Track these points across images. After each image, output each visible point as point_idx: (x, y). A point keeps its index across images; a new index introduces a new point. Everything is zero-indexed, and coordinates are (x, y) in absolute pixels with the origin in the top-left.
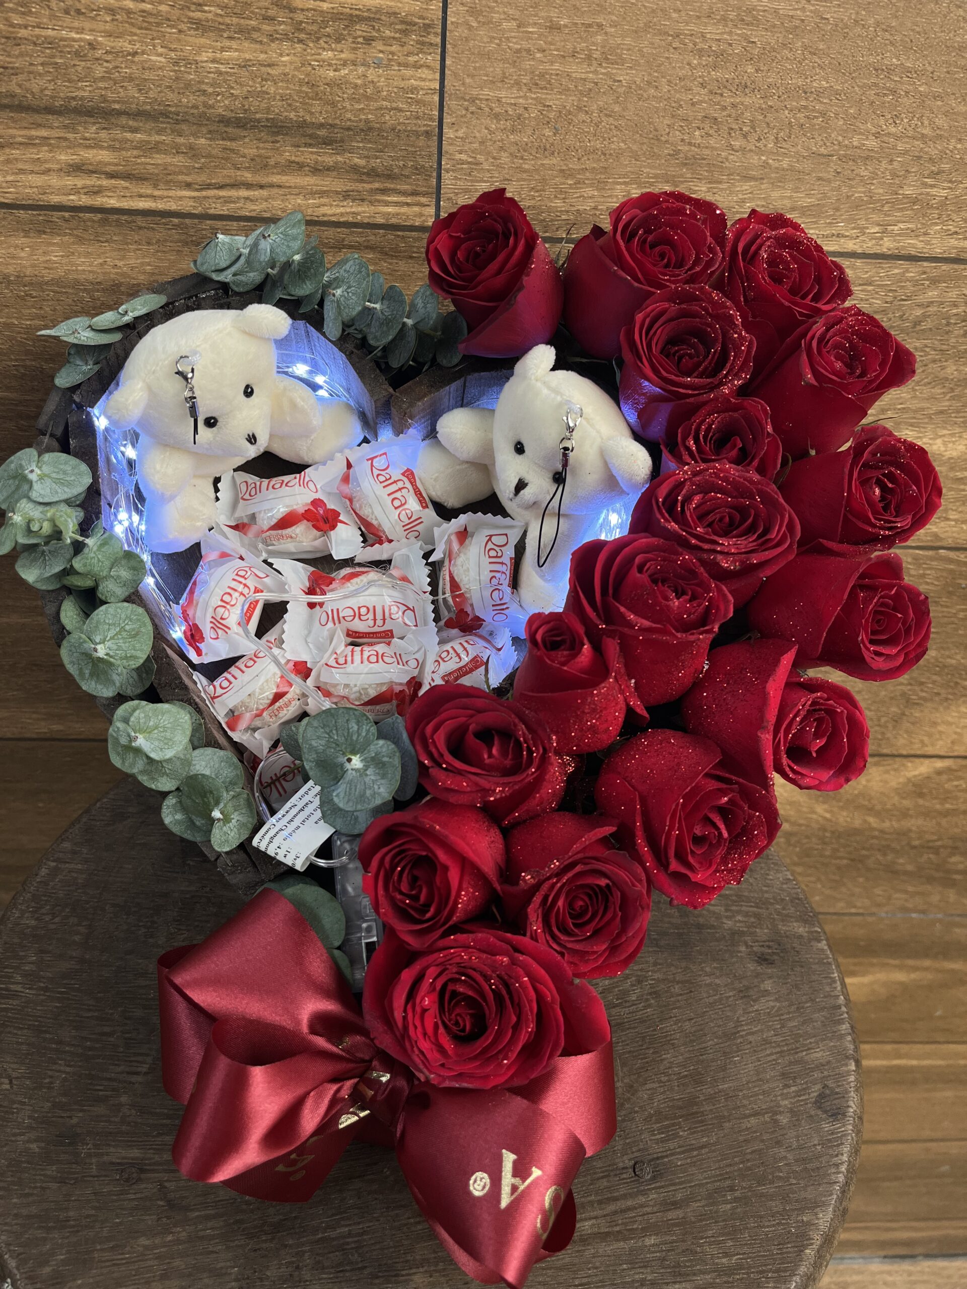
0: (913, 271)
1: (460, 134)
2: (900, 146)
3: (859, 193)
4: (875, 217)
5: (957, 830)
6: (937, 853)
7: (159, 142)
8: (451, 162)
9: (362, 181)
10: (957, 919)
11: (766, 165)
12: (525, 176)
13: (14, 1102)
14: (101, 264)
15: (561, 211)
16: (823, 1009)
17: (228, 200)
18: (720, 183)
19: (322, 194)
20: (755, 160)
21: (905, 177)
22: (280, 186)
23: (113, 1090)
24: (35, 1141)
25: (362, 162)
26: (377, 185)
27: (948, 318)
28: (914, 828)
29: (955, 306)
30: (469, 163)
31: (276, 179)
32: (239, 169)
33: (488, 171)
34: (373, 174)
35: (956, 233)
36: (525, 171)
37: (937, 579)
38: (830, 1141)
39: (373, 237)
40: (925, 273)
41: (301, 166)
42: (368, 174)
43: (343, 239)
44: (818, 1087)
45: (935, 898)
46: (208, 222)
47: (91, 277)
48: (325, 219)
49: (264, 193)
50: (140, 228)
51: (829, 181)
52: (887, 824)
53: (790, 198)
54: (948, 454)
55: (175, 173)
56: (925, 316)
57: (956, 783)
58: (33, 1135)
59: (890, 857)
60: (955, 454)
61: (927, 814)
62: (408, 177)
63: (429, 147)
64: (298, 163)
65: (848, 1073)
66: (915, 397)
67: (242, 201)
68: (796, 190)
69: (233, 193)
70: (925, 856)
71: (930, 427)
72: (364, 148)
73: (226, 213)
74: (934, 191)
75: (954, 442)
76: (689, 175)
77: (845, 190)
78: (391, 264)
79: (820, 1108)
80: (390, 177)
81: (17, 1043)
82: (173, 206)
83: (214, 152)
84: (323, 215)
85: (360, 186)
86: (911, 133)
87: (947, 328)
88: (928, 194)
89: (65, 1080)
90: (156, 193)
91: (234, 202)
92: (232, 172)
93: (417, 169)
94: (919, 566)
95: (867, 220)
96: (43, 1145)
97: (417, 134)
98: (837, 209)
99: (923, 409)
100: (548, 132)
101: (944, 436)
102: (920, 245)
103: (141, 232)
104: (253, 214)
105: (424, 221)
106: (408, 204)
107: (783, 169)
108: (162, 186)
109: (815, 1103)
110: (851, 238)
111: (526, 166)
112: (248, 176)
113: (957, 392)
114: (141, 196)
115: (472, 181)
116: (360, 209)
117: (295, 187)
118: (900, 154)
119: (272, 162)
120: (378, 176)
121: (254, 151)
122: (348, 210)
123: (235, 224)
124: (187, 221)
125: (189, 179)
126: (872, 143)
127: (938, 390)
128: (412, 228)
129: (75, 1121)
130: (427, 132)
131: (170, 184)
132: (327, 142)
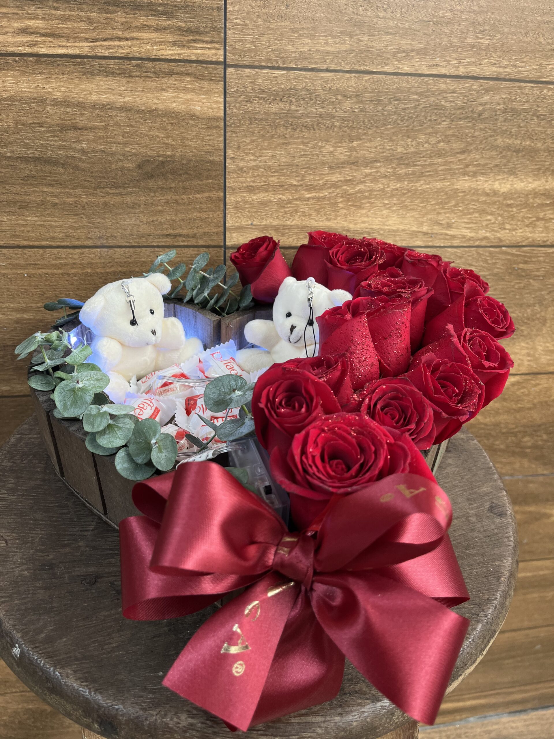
0: (476, 85)
1: (236, 9)
2: (464, 17)
3: (445, 42)
4: (454, 55)
5: (524, 421)
6: (516, 436)
7: (70, 15)
8: (232, 24)
9: (183, 35)
10: (530, 478)
11: (397, 26)
12: (271, 32)
13: (10, 552)
14: (36, 87)
15: (292, 52)
16: (482, 469)
17: (108, 48)
18: (374, 36)
19: (161, 43)
20: (391, 23)
21: (467, 33)
22: (137, 39)
23: (74, 540)
24: (26, 570)
25: (183, 25)
26: (191, 38)
27: (496, 111)
28: (502, 421)
29: (499, 104)
30: (241, 25)
31: (135, 35)
32: (115, 29)
33: (252, 29)
34: (189, 31)
35: (495, 64)
36: (272, 29)
37: (503, 265)
38: (501, 527)
39: (190, 68)
40: (481, 86)
41: (149, 27)
42: (186, 31)
43: (173, 70)
44: (488, 503)
45: (517, 466)
46: (97, 60)
47: (30, 95)
48: (163, 57)
49: (129, 43)
50: (59, 65)
51: (429, 35)
52: (488, 420)
53: (411, 44)
54: (502, 191)
55: (79, 33)
56: (484, 110)
57: (522, 391)
58: (24, 567)
59: (491, 441)
60: (505, 190)
61: (508, 411)
62: (208, 33)
63: (219, 16)
64: (147, 26)
65: (503, 496)
66: (483, 157)
67: (116, 48)
68: (413, 40)
69: (111, 43)
70: (510, 439)
71: (492, 175)
72: (184, 17)
73: (107, 55)
74: (482, 41)
75: (505, 183)
76: (358, 32)
77: (438, 40)
78: (200, 84)
79: (491, 512)
80: (198, 32)
81: (8, 523)
82: (77, 52)
83: (101, 20)
84: (162, 55)
85: (182, 38)
86: (468, 9)
87: (495, 117)
88: (479, 43)
89: (41, 538)
90: (68, 44)
91: (112, 49)
92: (111, 32)
93: (213, 28)
94: (492, 258)
95: (450, 56)
96: (31, 571)
97: (213, 9)
98: (435, 51)
99: (487, 164)
100: (283, 8)
101: (499, 180)
102: (478, 70)
103: (59, 67)
104: (122, 55)
105: (218, 58)
106: (209, 49)
107: (406, 29)
108: (71, 40)
109: (489, 510)
110: (443, 67)
111: (272, 27)
112: (120, 34)
113: (504, 153)
114: (59, 46)
115: (243, 35)
116: (182, 51)
117: (146, 39)
118: (463, 21)
119: (133, 25)
120: (192, 32)
121: (123, 20)
122: (176, 52)
123: (112, 61)
124: (85, 60)
125: (87, 36)
126: (449, 15)
127: (494, 153)
128: (211, 63)
129: (51, 557)
130: (218, 7)
131: (76, 39)
132: (163, 13)
